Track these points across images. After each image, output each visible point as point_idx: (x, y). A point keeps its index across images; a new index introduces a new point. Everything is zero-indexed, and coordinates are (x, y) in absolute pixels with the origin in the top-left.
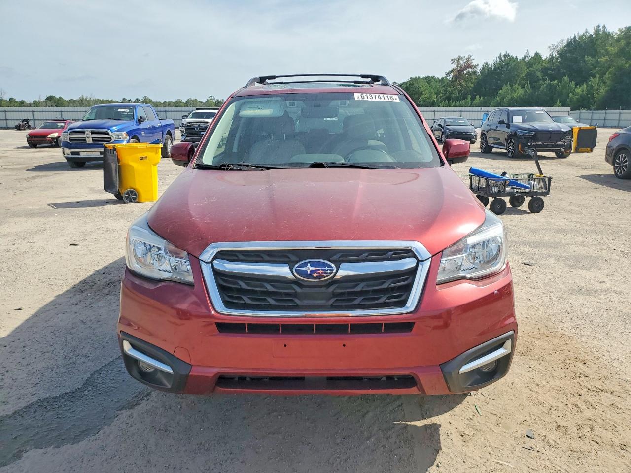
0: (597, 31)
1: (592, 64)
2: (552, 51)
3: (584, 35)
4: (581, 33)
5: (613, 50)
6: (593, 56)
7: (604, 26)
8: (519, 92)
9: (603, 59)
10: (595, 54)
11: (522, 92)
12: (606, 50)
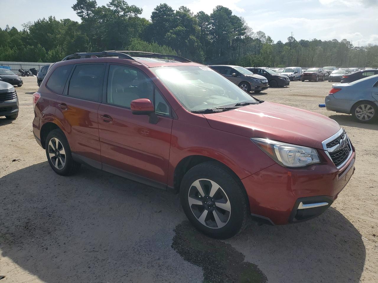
0: (50, 19)
1: (53, 38)
2: (25, 27)
3: (43, 21)
4: (42, 19)
5: (63, 32)
6: (52, 34)
7: (54, 18)
8: (10, 52)
9: (58, 36)
10: (52, 32)
11: (13, 52)
12: (59, 31)
